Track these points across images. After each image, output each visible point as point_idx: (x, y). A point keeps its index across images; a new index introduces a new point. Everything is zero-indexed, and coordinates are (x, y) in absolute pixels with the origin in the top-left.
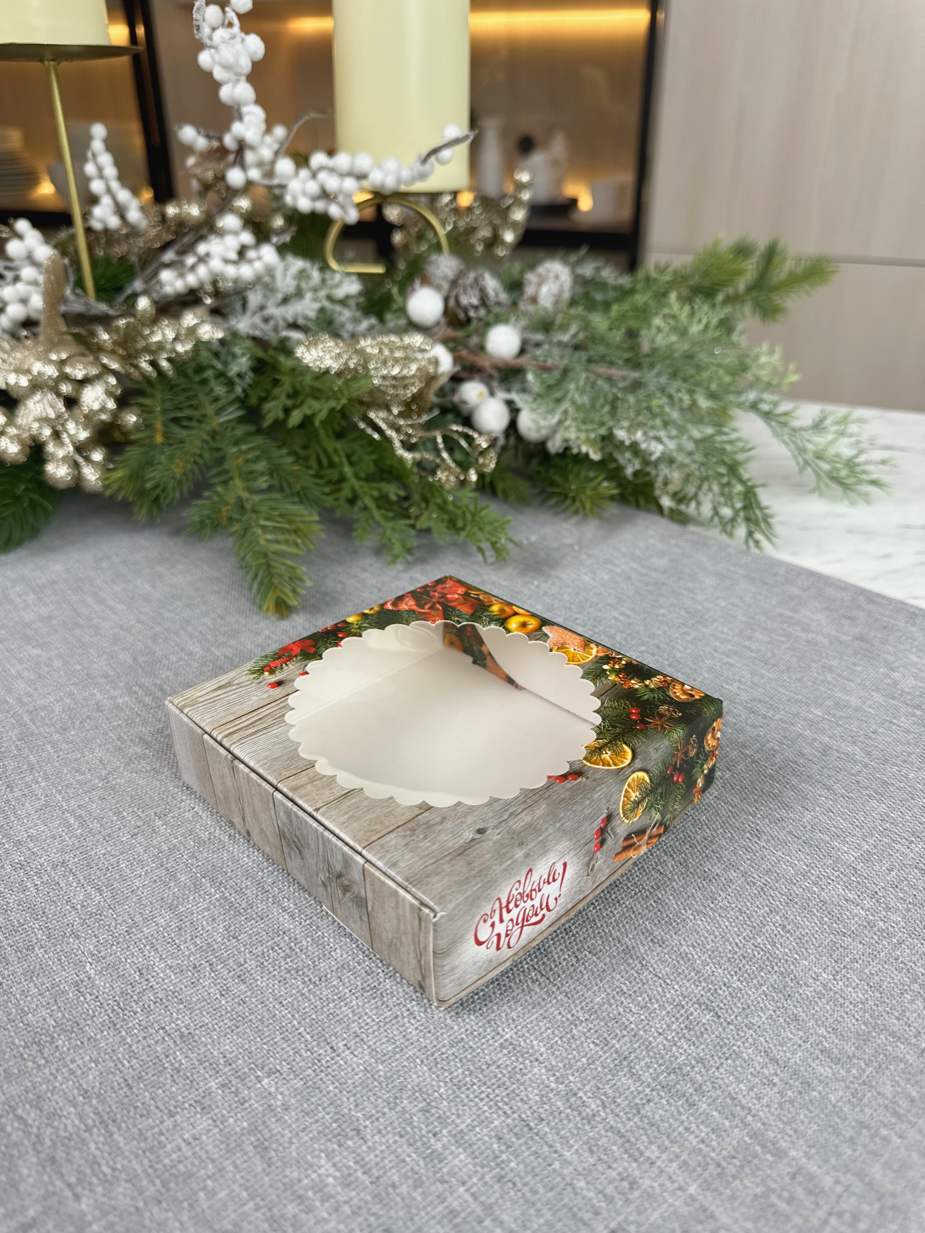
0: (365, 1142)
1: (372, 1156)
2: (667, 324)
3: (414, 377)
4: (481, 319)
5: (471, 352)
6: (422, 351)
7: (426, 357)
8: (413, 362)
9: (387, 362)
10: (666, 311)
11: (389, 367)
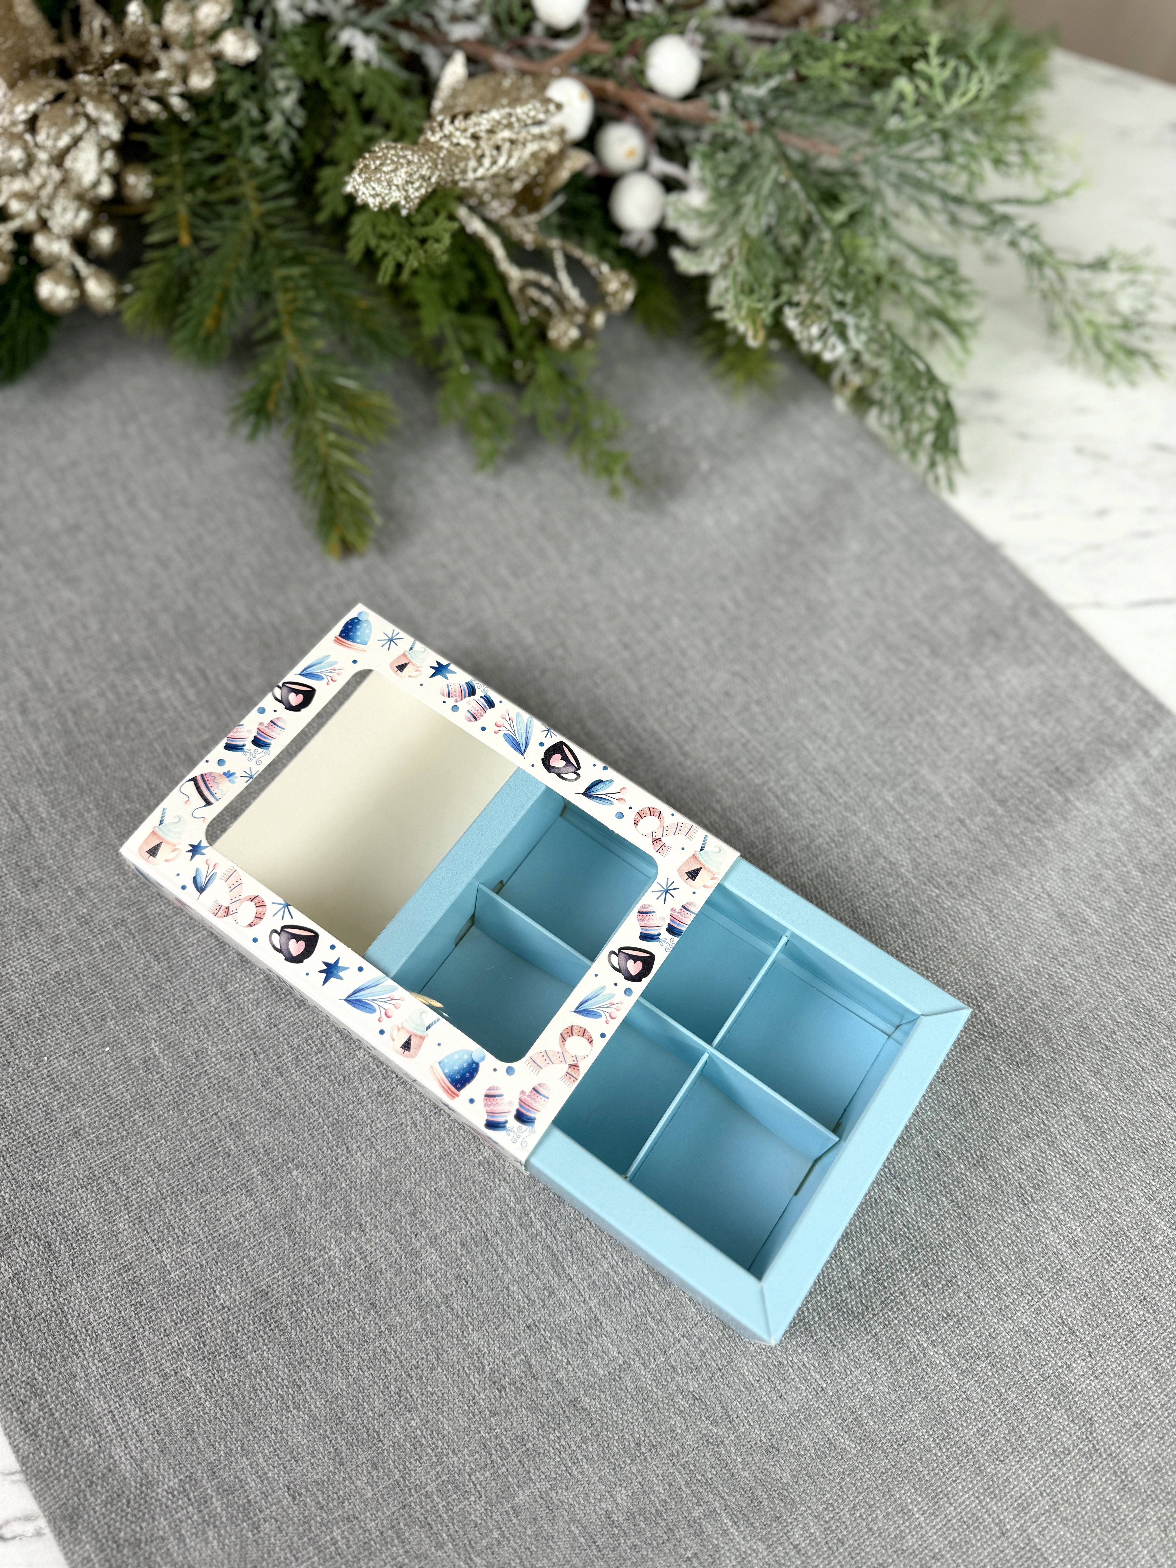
0: (365, 1235)
1: (368, 1246)
2: (917, 88)
3: (526, 164)
4: (643, 13)
5: (621, 84)
6: (539, 123)
7: (545, 129)
8: (524, 144)
9: (483, 156)
10: (920, 66)
11: (487, 162)
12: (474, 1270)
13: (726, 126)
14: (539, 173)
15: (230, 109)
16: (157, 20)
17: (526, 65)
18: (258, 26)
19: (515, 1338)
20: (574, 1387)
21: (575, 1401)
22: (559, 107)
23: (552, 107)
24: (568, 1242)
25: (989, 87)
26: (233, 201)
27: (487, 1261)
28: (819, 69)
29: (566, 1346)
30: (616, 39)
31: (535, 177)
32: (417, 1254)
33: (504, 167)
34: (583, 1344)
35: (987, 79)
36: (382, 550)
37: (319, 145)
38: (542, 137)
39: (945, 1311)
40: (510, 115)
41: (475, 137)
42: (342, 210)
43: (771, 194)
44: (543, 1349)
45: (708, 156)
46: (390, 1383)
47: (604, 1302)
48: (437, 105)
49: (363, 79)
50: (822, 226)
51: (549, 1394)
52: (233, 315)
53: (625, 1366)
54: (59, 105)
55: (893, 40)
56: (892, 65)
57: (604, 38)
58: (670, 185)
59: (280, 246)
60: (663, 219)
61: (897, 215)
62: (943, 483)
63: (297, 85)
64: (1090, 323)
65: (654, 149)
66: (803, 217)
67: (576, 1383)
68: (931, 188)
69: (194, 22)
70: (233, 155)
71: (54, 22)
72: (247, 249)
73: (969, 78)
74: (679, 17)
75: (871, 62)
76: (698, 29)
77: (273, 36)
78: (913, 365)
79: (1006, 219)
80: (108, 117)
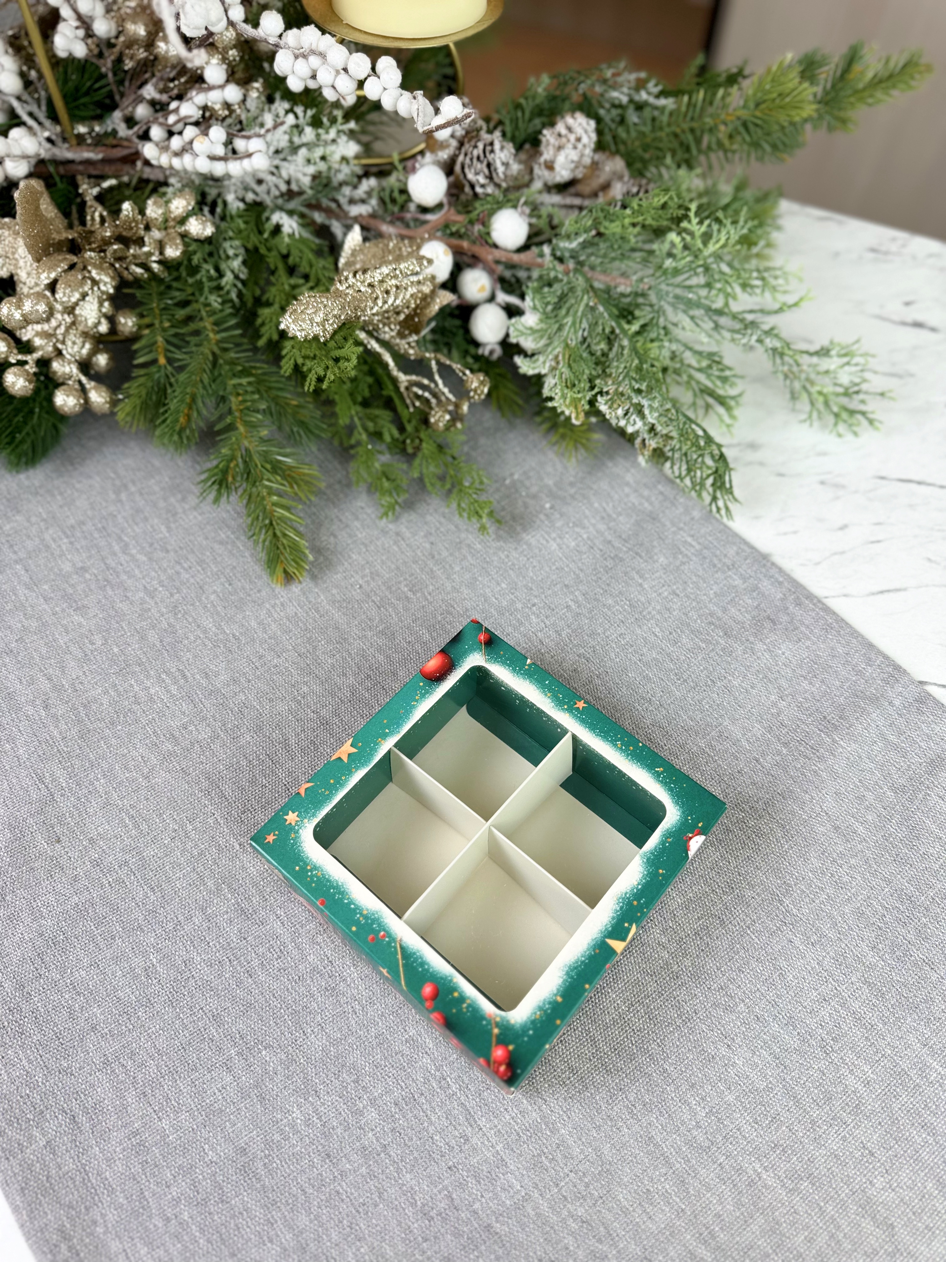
2: (683, 239)
3: (408, 302)
4: (488, 195)
5: (474, 242)
6: (417, 274)
7: (421, 277)
8: (406, 289)
9: (377, 298)
10: (684, 224)
11: (380, 303)
12: (406, 1124)
13: (549, 269)
14: (417, 307)
15: (194, 270)
16: (142, 212)
17: (405, 232)
18: (212, 212)
19: (439, 1178)
20: (487, 1215)
21: (488, 1227)
22: (430, 261)
23: (425, 263)
24: (478, 1100)
25: (734, 237)
26: (197, 333)
27: (415, 1117)
28: (613, 228)
29: (479, 1183)
30: (468, 212)
31: (415, 310)
32: (361, 1113)
33: (392, 305)
34: (493, 1181)
35: (732, 232)
36: (314, 577)
37: (258, 292)
38: (419, 282)
39: (773, 1142)
40: (395, 269)
41: (371, 285)
42: (275, 337)
43: (584, 315)
44: (462, 1185)
45: (538, 290)
46: (343, 1219)
47: (508, 1146)
48: (342, 261)
49: (288, 245)
50: (621, 336)
51: (468, 1222)
52: (199, 413)
53: (527, 1197)
54: (73, 272)
55: (664, 206)
56: (665, 223)
57: (459, 212)
58: (512, 312)
59: (232, 363)
60: (507, 335)
61: (675, 325)
62: (723, 512)
63: (242, 251)
64: (820, 393)
65: (498, 286)
66: (607, 330)
67: (489, 1212)
68: (698, 305)
69: (168, 212)
70: (197, 301)
71: (66, 214)
72: (208, 366)
73: (719, 231)
74: (512, 196)
75: (649, 221)
76: (526, 203)
77: (223, 218)
78: (693, 430)
79: (753, 324)
80: (107, 279)
